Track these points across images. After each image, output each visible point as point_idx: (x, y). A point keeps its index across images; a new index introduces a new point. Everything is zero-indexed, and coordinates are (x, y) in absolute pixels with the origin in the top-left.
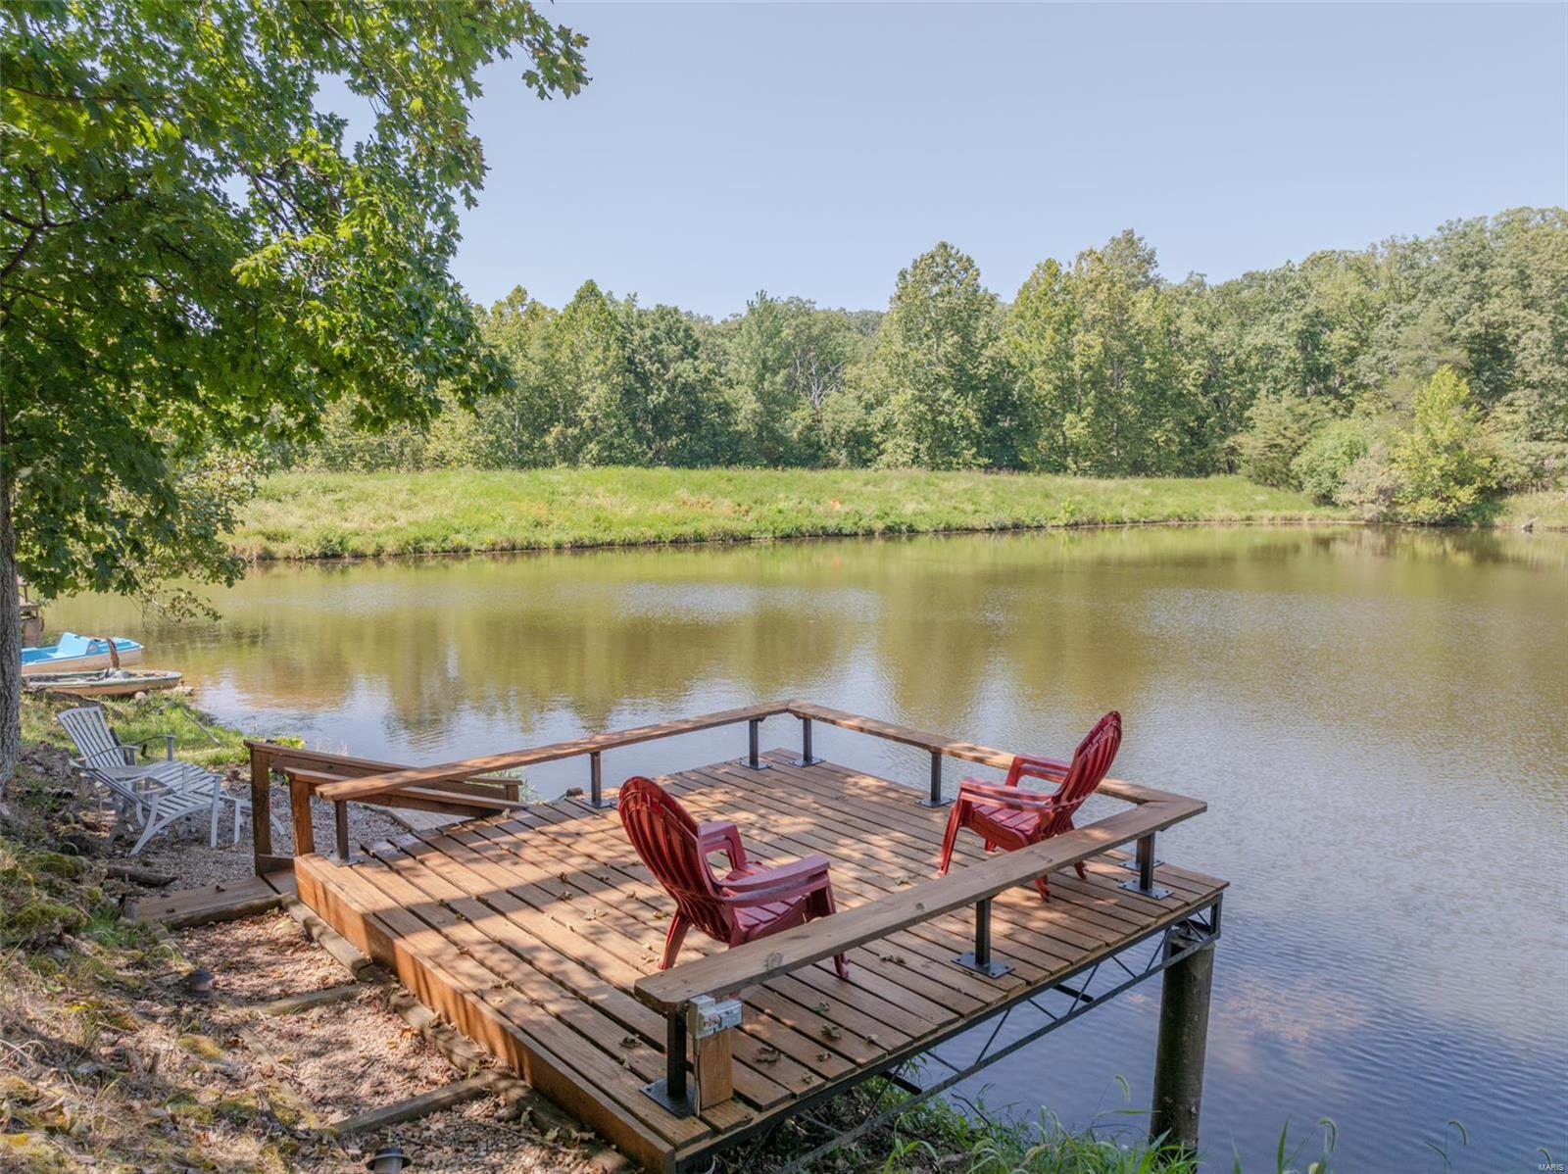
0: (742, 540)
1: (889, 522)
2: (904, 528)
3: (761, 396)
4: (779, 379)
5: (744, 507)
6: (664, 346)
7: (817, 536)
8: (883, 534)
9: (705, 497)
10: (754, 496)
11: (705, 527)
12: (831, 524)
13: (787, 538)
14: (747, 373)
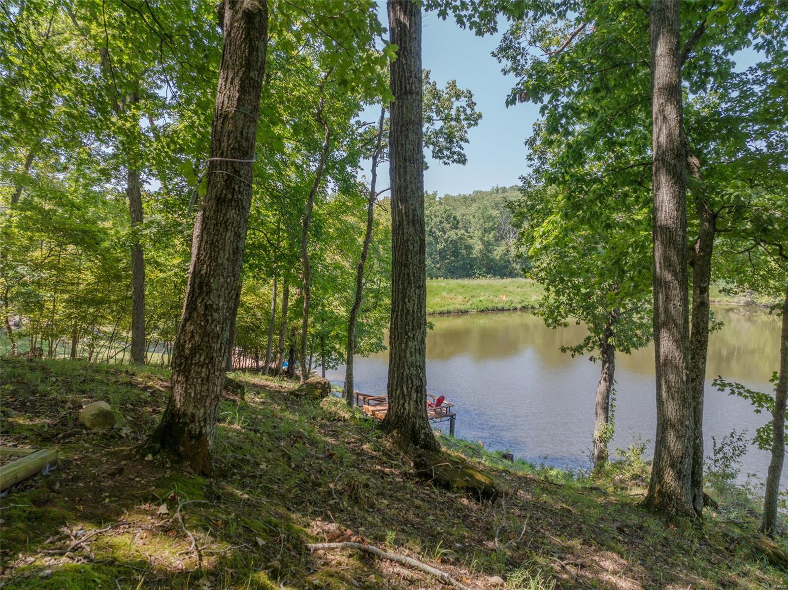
0: (465, 312)
1: (523, 304)
2: (529, 307)
3: (483, 243)
4: (491, 236)
5: (467, 299)
6: (444, 225)
7: (494, 310)
8: (521, 309)
9: (452, 295)
10: (472, 294)
11: (451, 308)
12: (500, 306)
13: (482, 311)
14: (478, 233)
